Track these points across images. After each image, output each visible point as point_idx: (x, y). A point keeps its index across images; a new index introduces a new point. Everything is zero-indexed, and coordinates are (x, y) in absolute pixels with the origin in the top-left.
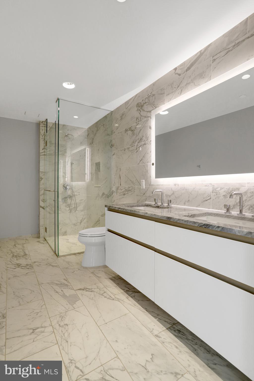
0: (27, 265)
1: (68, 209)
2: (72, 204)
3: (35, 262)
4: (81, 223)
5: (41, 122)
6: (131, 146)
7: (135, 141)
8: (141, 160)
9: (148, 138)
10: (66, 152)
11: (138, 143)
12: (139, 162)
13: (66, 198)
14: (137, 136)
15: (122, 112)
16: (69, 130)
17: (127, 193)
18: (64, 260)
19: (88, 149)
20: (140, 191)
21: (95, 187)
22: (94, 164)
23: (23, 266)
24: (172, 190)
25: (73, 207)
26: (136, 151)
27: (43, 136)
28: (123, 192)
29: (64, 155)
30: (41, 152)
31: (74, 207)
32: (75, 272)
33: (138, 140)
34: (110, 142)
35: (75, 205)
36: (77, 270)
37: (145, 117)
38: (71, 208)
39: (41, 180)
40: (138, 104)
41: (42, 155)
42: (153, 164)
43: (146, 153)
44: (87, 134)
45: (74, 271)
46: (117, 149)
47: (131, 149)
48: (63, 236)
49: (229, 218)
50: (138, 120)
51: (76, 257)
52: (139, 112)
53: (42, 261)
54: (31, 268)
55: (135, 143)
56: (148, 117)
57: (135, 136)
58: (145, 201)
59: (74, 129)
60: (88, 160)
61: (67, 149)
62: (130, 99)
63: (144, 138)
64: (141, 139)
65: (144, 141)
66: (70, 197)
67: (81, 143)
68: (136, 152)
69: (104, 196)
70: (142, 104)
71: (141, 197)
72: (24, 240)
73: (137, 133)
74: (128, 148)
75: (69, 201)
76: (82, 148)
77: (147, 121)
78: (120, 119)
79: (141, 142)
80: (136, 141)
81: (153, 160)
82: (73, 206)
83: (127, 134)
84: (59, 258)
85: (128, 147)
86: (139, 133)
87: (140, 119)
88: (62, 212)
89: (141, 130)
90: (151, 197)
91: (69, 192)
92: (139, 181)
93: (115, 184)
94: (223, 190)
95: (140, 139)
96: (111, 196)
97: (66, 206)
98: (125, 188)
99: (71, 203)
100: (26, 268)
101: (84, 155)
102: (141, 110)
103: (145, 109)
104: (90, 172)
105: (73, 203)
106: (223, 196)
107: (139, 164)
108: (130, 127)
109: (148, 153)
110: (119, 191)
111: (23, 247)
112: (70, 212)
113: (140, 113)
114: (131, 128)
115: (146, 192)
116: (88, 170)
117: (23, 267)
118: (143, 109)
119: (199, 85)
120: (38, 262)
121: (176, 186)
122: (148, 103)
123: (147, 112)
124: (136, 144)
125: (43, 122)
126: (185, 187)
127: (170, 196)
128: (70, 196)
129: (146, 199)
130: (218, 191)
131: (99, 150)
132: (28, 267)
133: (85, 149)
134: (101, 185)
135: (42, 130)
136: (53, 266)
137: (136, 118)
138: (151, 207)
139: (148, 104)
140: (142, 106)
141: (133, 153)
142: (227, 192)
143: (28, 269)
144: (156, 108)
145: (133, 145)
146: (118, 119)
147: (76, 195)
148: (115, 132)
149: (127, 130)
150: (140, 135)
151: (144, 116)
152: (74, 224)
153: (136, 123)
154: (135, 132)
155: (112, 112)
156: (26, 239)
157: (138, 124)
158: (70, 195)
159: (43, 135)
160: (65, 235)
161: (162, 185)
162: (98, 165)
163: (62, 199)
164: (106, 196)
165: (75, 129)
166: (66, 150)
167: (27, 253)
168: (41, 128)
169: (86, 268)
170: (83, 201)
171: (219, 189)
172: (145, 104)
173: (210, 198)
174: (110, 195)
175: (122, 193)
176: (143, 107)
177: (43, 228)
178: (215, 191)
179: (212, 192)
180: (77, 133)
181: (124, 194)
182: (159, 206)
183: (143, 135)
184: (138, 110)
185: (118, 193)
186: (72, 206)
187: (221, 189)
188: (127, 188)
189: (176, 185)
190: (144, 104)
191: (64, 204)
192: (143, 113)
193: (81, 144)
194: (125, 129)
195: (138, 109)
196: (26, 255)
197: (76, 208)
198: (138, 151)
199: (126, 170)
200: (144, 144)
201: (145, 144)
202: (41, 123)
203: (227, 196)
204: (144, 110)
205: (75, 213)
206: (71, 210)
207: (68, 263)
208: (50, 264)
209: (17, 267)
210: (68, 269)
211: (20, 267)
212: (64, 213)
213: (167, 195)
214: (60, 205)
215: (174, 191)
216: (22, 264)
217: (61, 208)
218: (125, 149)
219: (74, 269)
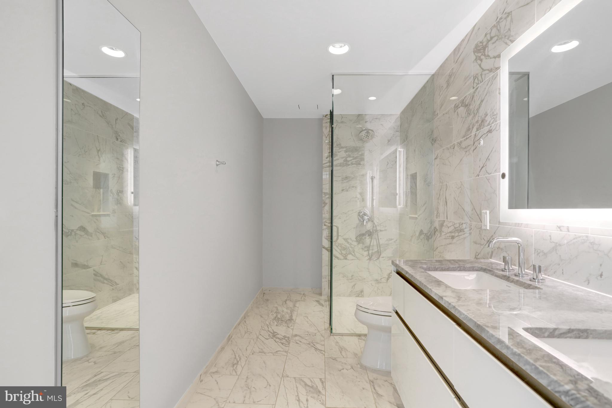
0: (285, 337)
1: (366, 253)
2: (373, 246)
3: (296, 335)
4: (388, 279)
5: (325, 116)
6: (465, 138)
7: (471, 127)
8: (482, 168)
9: (496, 117)
10: (363, 159)
11: (477, 130)
12: (480, 172)
13: (363, 235)
14: (475, 115)
15: (449, 72)
16: (367, 121)
17: (457, 234)
18: (337, 342)
19: (402, 150)
20: (480, 233)
21: (411, 218)
22: (409, 177)
23: (279, 338)
24: (551, 239)
25: (374, 251)
26: (472, 149)
27: (327, 137)
28: (451, 232)
29: (360, 164)
30: (324, 162)
31: (376, 252)
32: (345, 371)
33: (477, 125)
34: (431, 134)
35: (378, 248)
36: (350, 367)
37: (491, 70)
38: (370, 252)
39: (324, 206)
40: (477, 46)
41: (326, 168)
42: (503, 176)
43: (494, 150)
44: (399, 123)
45: (343, 369)
46: (441, 146)
47: (464, 145)
48: (357, 296)
50: (476, 81)
51: (359, 341)
52: (479, 62)
53: (307, 335)
54: (286, 343)
55: (472, 130)
56: (496, 68)
57: (471, 117)
58: (491, 258)
59: (376, 119)
60: (402, 169)
61: (365, 154)
62: (461, 40)
63: (488, 119)
64: (482, 121)
65: (489, 124)
66: (370, 234)
67: (389, 141)
68: (474, 150)
69: (422, 236)
70: (484, 44)
71: (482, 247)
72: (301, 294)
73: (475, 110)
74: (460, 144)
75: (367, 240)
76: (393, 148)
77: (496, 78)
78: (445, 86)
79: (482, 127)
80: (473, 128)
81: (505, 166)
82: (375, 249)
83: (458, 115)
84: (332, 337)
85: (459, 141)
86: (478, 110)
87: (480, 78)
88: (356, 257)
89: (482, 101)
90: (502, 249)
91: (369, 226)
92: (479, 213)
93: (438, 214)
95: (480, 122)
96: (432, 237)
97: (362, 249)
98: (455, 224)
99: (370, 244)
100: (281, 342)
101: (394, 162)
102: (483, 57)
103: (490, 54)
104: (405, 190)
105: (375, 243)
107: (478, 176)
108: (463, 98)
110: (445, 229)
111: (295, 306)
112: (370, 259)
113: (480, 65)
114: (464, 100)
115: (492, 236)
116: (402, 187)
117: (277, 340)
118: (486, 53)
120: (300, 336)
121: (561, 230)
122: (496, 38)
123: (494, 59)
124: (473, 134)
125: (327, 115)
126: (587, 237)
127: (545, 254)
128: (371, 232)
129: (492, 252)
131: (415, 150)
132: (284, 341)
133: (396, 150)
134: (418, 216)
135: (326, 128)
136: (316, 349)
137: (472, 78)
138: (492, 275)
139: (497, 40)
140: (484, 48)
141: (467, 153)
143: (282, 344)
144: (512, 41)
145: (468, 136)
146: (442, 86)
147: (381, 231)
148: (437, 114)
149: (457, 107)
150: (482, 112)
151: (488, 70)
152: (377, 280)
153: (474, 88)
154: (471, 107)
155: (433, 78)
156: (303, 295)
157: (477, 88)
158: (369, 231)
159: (326, 135)
161: (527, 225)
162: (414, 177)
163: (357, 237)
164: (425, 237)
165: (377, 118)
166: (363, 155)
167: (294, 318)
168: (324, 125)
169: (365, 368)
170: (393, 241)
172: (490, 43)
174: (430, 235)
175: (448, 235)
176: (487, 49)
177: (327, 281)
180: (382, 125)
181: (453, 237)
182: (509, 277)
183: (486, 112)
184: (476, 60)
185: (443, 234)
186: (372, 250)
188: (458, 225)
189: (562, 228)
190: (488, 41)
191: (361, 245)
192: (487, 64)
193: (390, 142)
194: (453, 105)
195: (476, 56)
196: (291, 319)
197: (379, 253)
198: (476, 147)
199: (456, 187)
200: (488, 130)
201: (490, 131)
202: (325, 117)
204: (488, 56)
205: (378, 261)
206: (372, 255)
207: (341, 349)
208: (315, 344)
209: (272, 336)
210: (336, 360)
211: (275, 338)
212: (360, 260)
213: (539, 251)
214: (354, 246)
215: (558, 244)
216: (279, 334)
217: (355, 251)
218: (454, 146)
219: (346, 363)
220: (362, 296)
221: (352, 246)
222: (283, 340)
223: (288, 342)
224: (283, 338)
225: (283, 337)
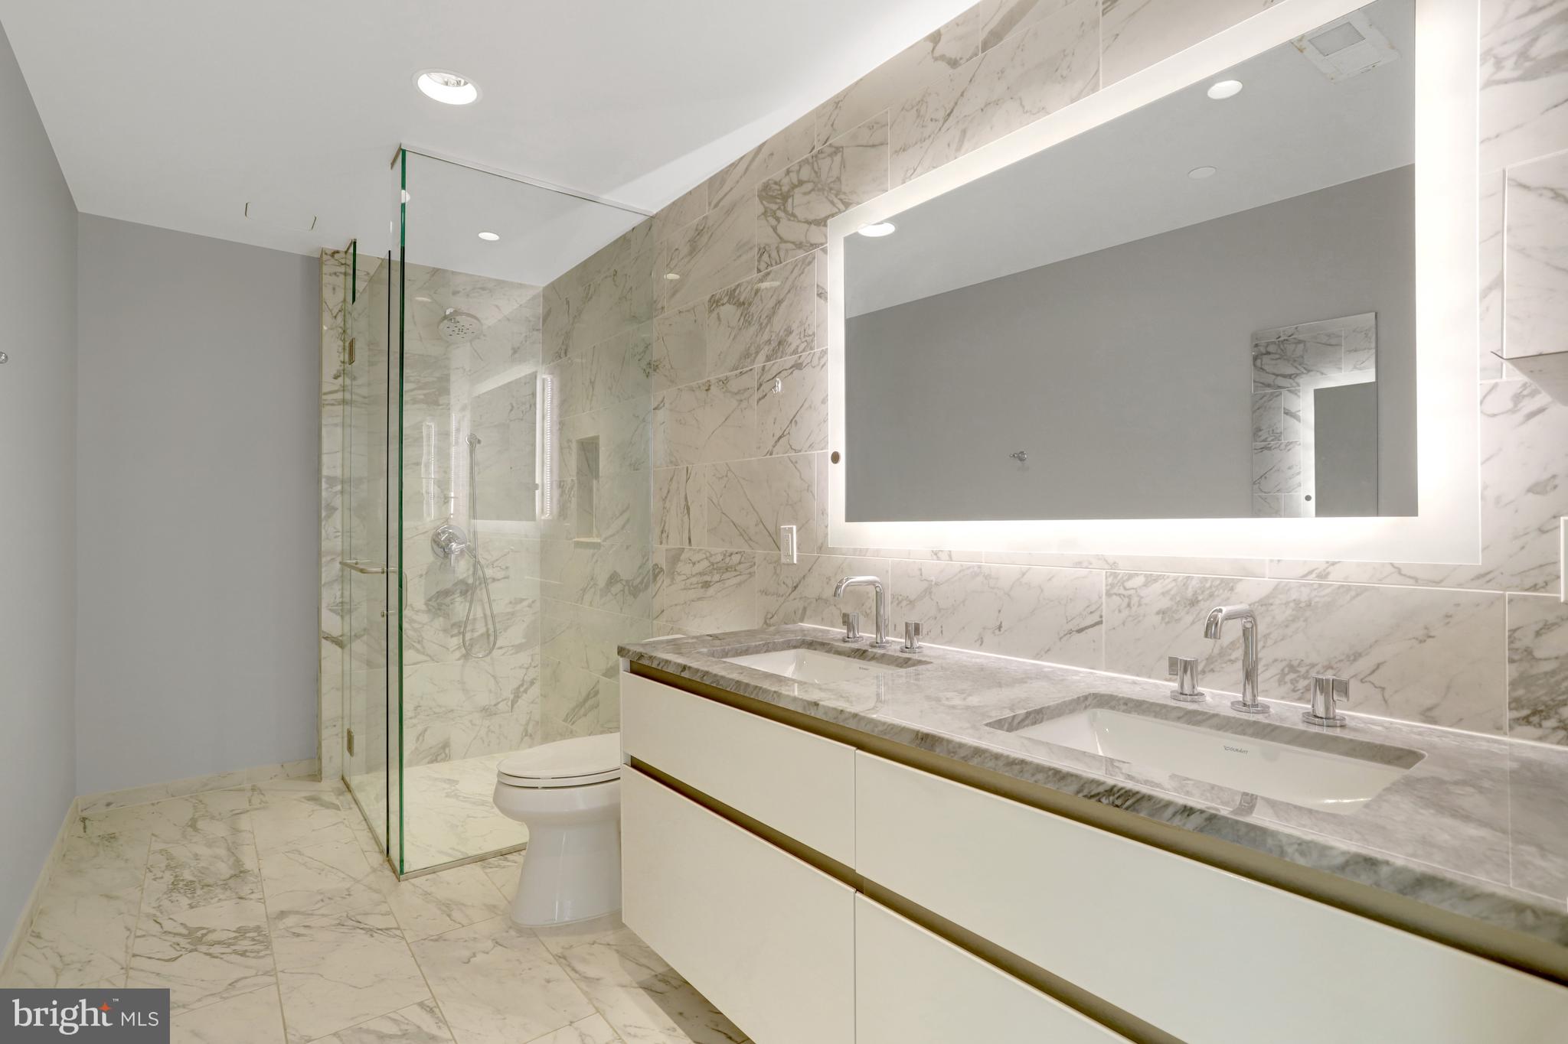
0: (242, 932)
1: (455, 641)
2: (475, 619)
3: (283, 914)
4: (514, 703)
5: (329, 252)
6: (739, 371)
7: (753, 350)
8: (780, 437)
9: (812, 341)
10: (444, 391)
11: (768, 359)
12: (774, 447)
13: (447, 593)
14: (762, 328)
15: (696, 221)
16: (458, 292)
17: (716, 577)
18: (426, 893)
19: (548, 378)
20: (775, 573)
21: (578, 544)
22: (574, 446)
23: (219, 943)
24: (921, 575)
25: (476, 634)
26: (756, 397)
27: (335, 317)
28: (701, 574)
29: (436, 403)
30: (325, 388)
31: (482, 635)
32: (479, 957)
33: (766, 348)
34: (645, 352)
35: (486, 625)
36: (490, 944)
37: (799, 246)
38: (468, 636)
39: (328, 517)
40: (766, 187)
41: (333, 405)
42: (835, 458)
43: (806, 405)
44: (540, 311)
45: (474, 955)
46: (672, 382)
47: (734, 385)
48: (431, 762)
49: (1198, 723)
50: (765, 257)
51: (486, 874)
52: (773, 222)
53: (321, 904)
54: (256, 947)
55: (755, 358)
56: (812, 245)
57: (753, 329)
58: (802, 620)
59: (483, 289)
60: (547, 425)
61: (453, 378)
62: (729, 163)
63: (794, 340)
64: (780, 343)
65: (795, 352)
66: (467, 590)
67: (515, 351)
68: (760, 399)
69: (618, 587)
70: (785, 189)
71: (781, 599)
72: (243, 790)
73: (763, 317)
74: (724, 382)
75: (460, 607)
76: (520, 371)
77: (810, 263)
78: (685, 250)
79: (779, 354)
80: (757, 353)
81: (837, 439)
82: (481, 629)
83: (719, 319)
84: (403, 884)
85: (722, 376)
86: (769, 318)
87: (774, 254)
88: (428, 655)
89: (779, 302)
90: (826, 601)
91: (462, 568)
92: (772, 529)
93: (664, 535)
94: (1157, 588)
95: (774, 344)
96: (647, 587)
97: (445, 631)
98: (711, 555)
99: (468, 616)
100: (235, 951)
101: (528, 406)
102: (780, 214)
103: (797, 212)
104: (556, 478)
105: (480, 614)
106: (1158, 613)
107: (771, 454)
108: (733, 286)
109: (810, 407)
110: (684, 568)
111: (235, 831)
112: (466, 656)
113: (775, 229)
114: (735, 290)
115: (804, 577)
116: (547, 469)
117: (216, 950)
118: (789, 209)
119: (1044, 110)
120: (297, 913)
121: (938, 559)
122: (810, 186)
123: (806, 226)
124: (758, 365)
125: (338, 252)
126: (980, 567)
127: (911, 603)
128: (467, 584)
129: (805, 609)
130: (1136, 589)
131: (592, 383)
132: (244, 944)
133: (533, 377)
134: (605, 540)
135: (334, 289)
136: (371, 931)
137: (756, 249)
138: (828, 651)
139: (813, 190)
140: (785, 197)
141: (744, 404)
142: (1178, 599)
143: (243, 953)
144: (847, 205)
145: (745, 370)
146: (677, 249)
147: (494, 580)
148: (663, 308)
149: (718, 301)
150: (778, 325)
151: (793, 243)
152: (484, 709)
153: (759, 271)
154: (753, 309)
155: (650, 223)
156: (253, 790)
157: (768, 274)
158: (463, 582)
159: (335, 311)
160: (444, 760)
161: (877, 552)
162: (588, 449)
163: (430, 600)
164: (627, 588)
165: (485, 287)
166: (446, 379)
167: (249, 864)
168: (326, 279)
169: (530, 933)
170: (525, 603)
171: (1138, 581)
172: (797, 190)
173: (1095, 618)
174: (641, 582)
175: (694, 580)
176: (790, 200)
177: (337, 735)
178: (1122, 591)
179: (1109, 594)
180: (497, 306)
181: (706, 585)
182: (865, 651)
183: (789, 327)
184: (765, 214)
185: (678, 579)
186: (473, 630)
187: (1150, 580)
188: (719, 558)
189: (940, 554)
190: (794, 187)
191: (439, 622)
192: (790, 230)
193: (517, 354)
194: (708, 297)
195: (766, 208)
196: (240, 873)
197: (490, 639)
198: (766, 395)
199: (714, 475)
200: (792, 363)
201: (798, 366)
202: (329, 257)
203: (1176, 617)
204: (793, 215)
205: (488, 659)
206: (471, 645)
207: (447, 907)
208: (359, 918)
209: (188, 946)
210: (445, 940)
211: (204, 948)
212: (438, 662)
213: (900, 598)
214: (420, 626)
215: (933, 583)
216: (214, 930)
217: (423, 638)
218: (710, 386)
219: (475, 938)
220: (447, 758)
221: (416, 626)
222: (239, 942)
223: (263, 942)
224: (235, 938)
225: (237, 935)
